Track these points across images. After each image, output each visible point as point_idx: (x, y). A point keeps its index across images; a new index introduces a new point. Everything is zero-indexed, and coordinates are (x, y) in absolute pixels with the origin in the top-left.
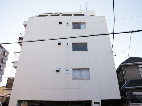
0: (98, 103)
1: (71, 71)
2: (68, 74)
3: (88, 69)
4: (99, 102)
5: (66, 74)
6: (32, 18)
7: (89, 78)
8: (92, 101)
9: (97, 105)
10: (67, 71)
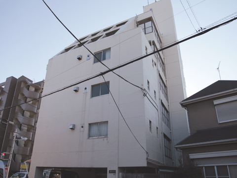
0: (113, 172)
1: (86, 127)
2: (83, 131)
3: (107, 122)
4: (115, 171)
5: (81, 131)
6: (52, 59)
7: (106, 136)
8: (107, 168)
9: (113, 174)
10: (82, 127)
